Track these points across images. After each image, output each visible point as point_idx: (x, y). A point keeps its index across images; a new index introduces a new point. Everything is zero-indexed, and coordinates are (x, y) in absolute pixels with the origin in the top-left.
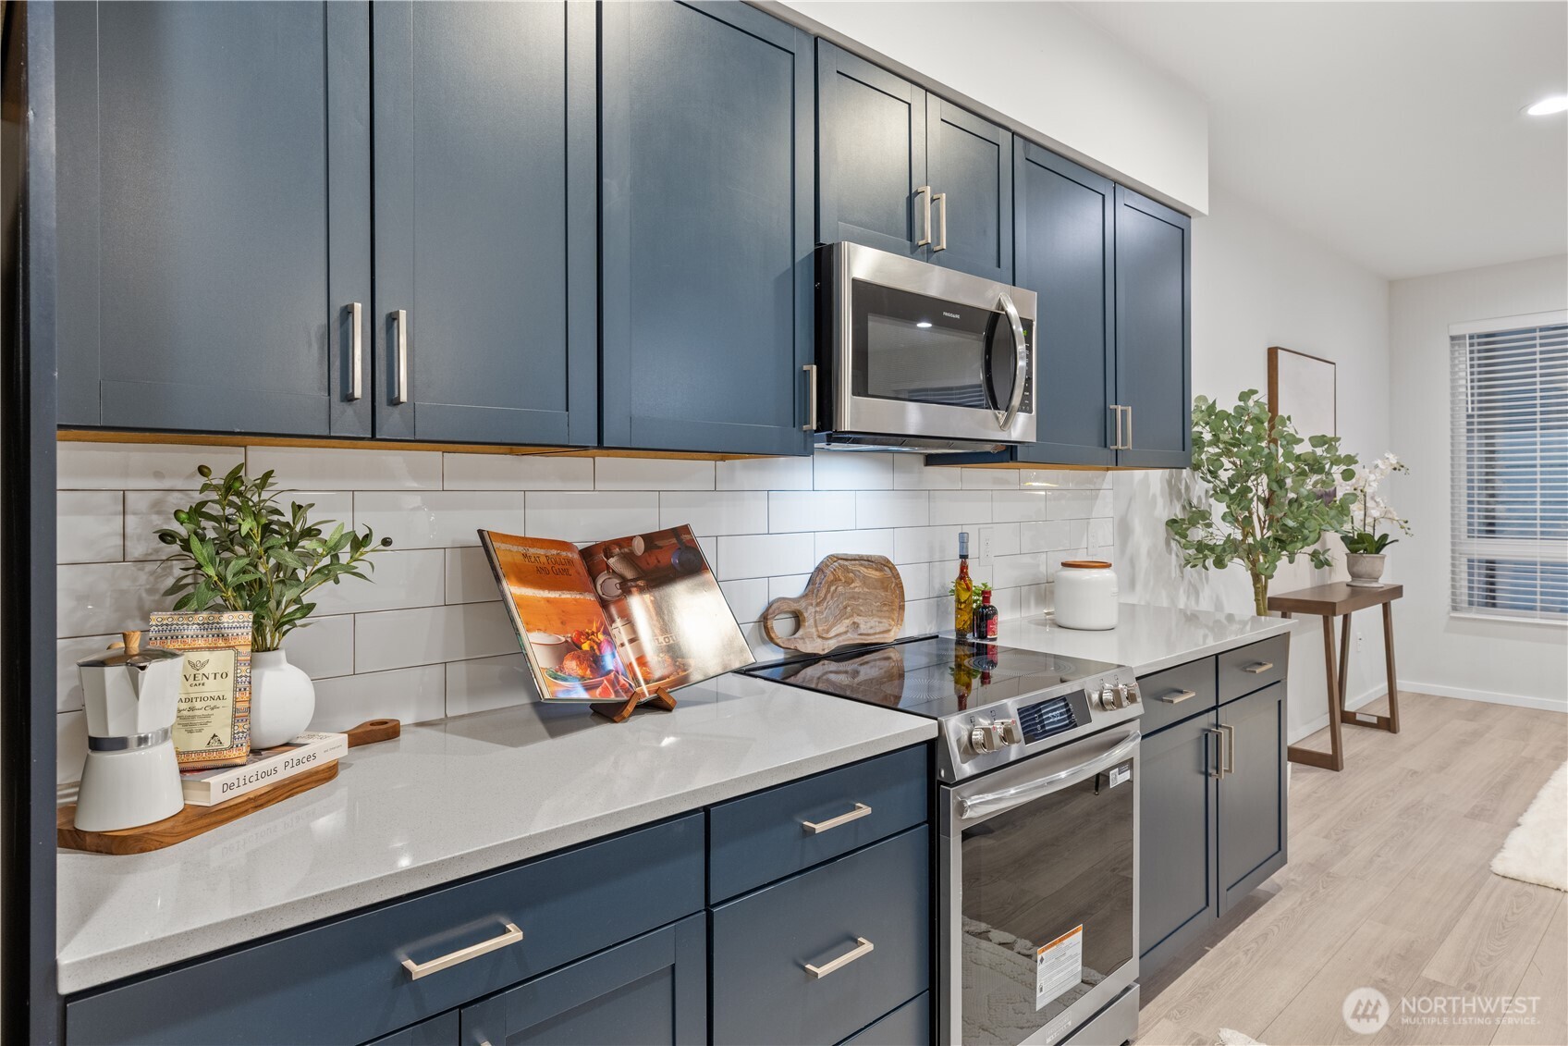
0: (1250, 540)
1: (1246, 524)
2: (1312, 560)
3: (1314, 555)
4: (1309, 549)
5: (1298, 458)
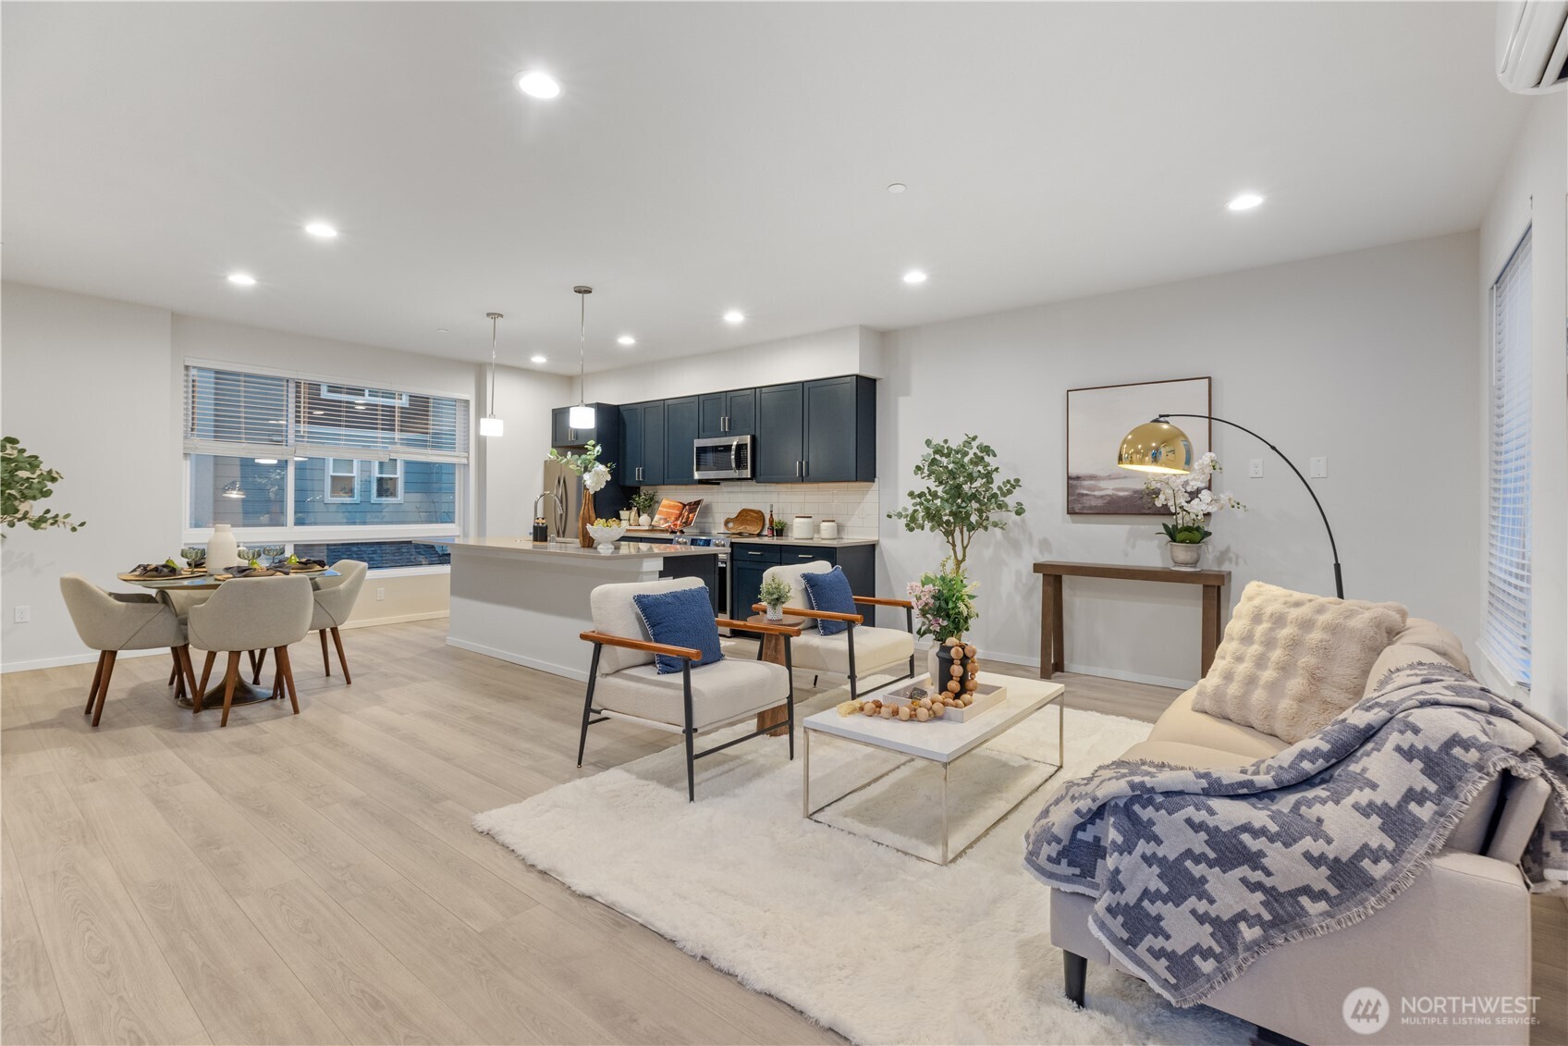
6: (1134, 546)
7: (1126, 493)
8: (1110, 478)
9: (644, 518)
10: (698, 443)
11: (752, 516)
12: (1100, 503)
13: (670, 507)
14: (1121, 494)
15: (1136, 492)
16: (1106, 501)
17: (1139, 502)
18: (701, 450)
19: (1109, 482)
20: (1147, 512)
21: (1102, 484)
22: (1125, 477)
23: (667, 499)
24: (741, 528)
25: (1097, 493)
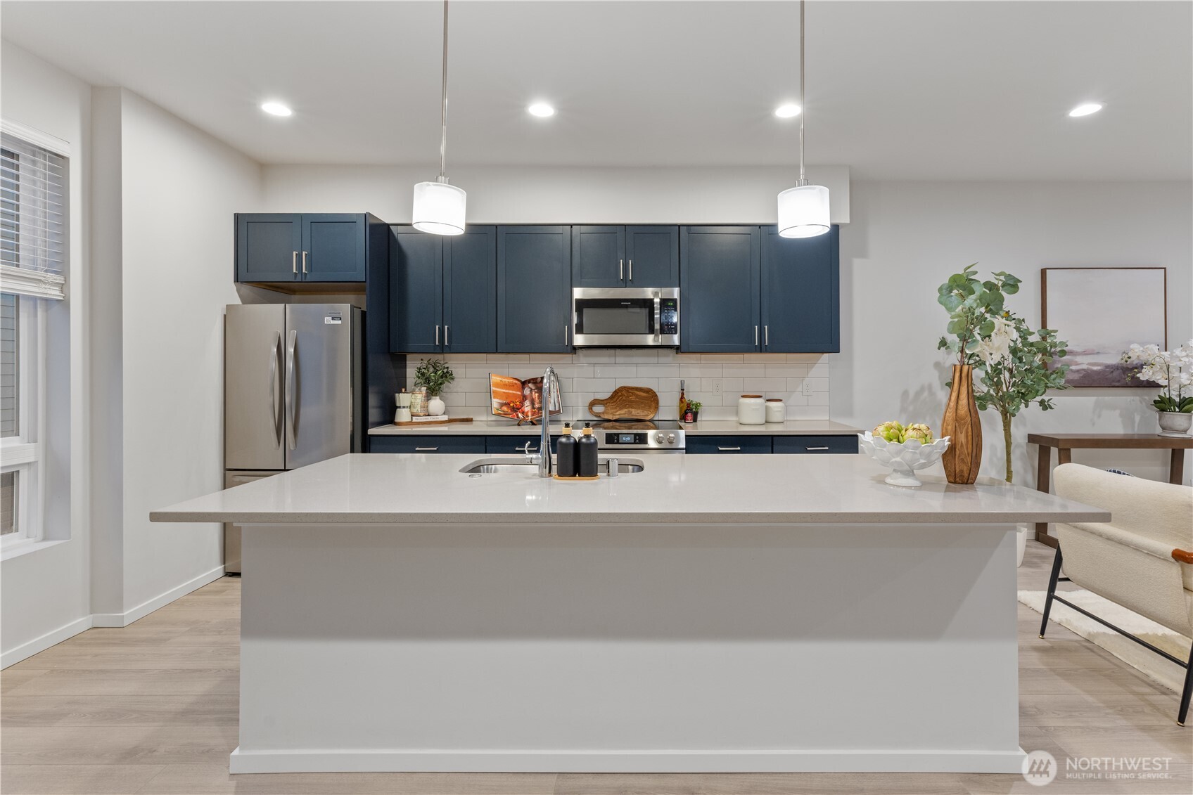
0: (1000, 394)
1: (998, 385)
2: (1040, 406)
3: (1042, 403)
4: (1039, 398)
5: (1032, 345)
6: (1099, 416)
7: (1099, 368)
8: (1085, 353)
9: (436, 404)
10: (578, 293)
11: (637, 396)
12: (1076, 376)
13: (505, 386)
14: (1095, 368)
15: (1107, 366)
16: (1081, 375)
17: (1110, 376)
18: (583, 304)
19: (1085, 357)
20: (1117, 384)
21: (1079, 359)
22: (1098, 353)
23: (497, 375)
24: (623, 412)
25: (1073, 368)
